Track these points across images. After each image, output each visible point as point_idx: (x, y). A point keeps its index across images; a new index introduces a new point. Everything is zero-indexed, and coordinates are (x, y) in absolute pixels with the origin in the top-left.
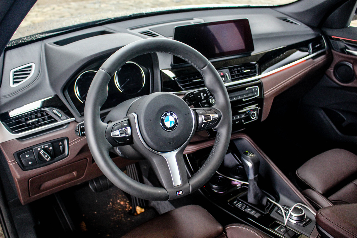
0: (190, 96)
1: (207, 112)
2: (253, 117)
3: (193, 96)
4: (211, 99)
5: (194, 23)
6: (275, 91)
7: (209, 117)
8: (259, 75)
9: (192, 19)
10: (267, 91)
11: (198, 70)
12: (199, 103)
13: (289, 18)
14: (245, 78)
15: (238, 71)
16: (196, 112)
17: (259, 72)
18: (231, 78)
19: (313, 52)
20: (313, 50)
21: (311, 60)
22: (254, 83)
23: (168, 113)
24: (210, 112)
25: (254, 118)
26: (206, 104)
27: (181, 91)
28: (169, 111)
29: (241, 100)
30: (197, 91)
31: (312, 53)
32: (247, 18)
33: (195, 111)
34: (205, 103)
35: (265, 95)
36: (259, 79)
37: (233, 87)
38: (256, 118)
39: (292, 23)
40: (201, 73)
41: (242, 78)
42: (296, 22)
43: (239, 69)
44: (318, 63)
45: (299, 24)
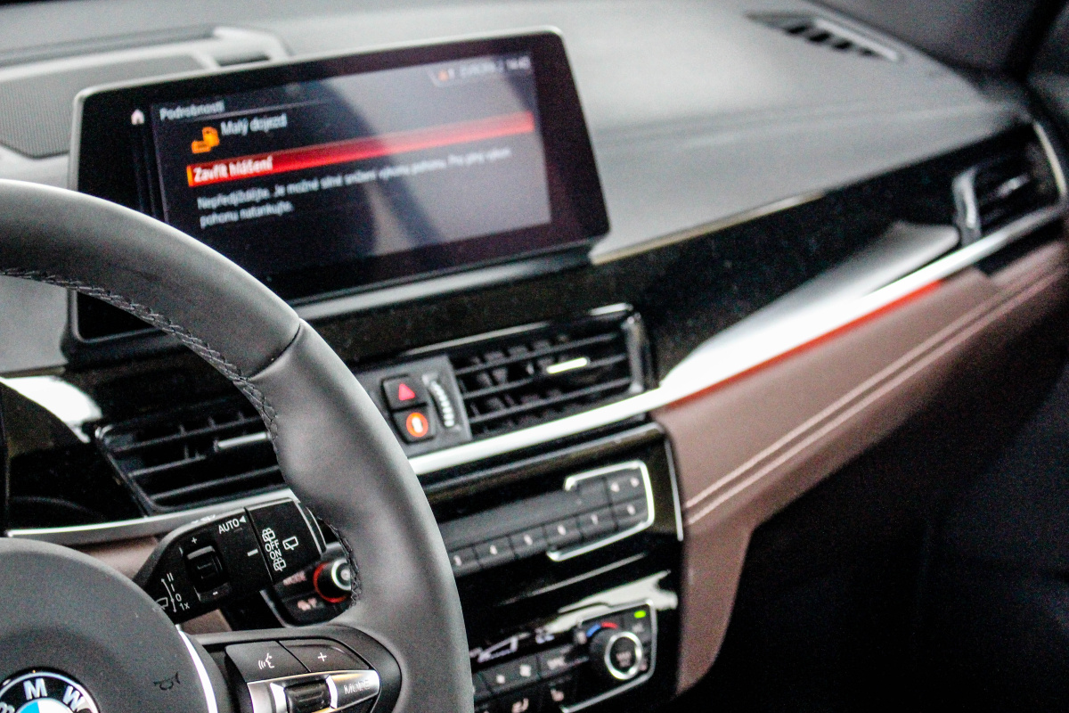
0: (191, 556)
1: (306, 655)
2: (623, 664)
3: (209, 549)
4: (336, 564)
5: (223, 64)
6: (756, 492)
7: (321, 686)
8: (646, 387)
9: (207, 36)
10: (704, 494)
11: (233, 377)
12: (263, 593)
13: (825, 19)
14: (559, 410)
15: (515, 371)
16: (228, 659)
17: (645, 372)
18: (470, 414)
19: (987, 228)
20: (982, 211)
21: (975, 277)
22: (618, 439)
23: (33, 680)
24: (322, 657)
25: (625, 670)
26: (306, 600)
27: (139, 516)
28: (38, 669)
29: (540, 558)
30: (238, 516)
31: (977, 231)
32: (556, 30)
33: (222, 654)
34: (302, 591)
35: (692, 520)
36: (648, 417)
37: (481, 474)
38: (640, 673)
39: (844, 46)
40: (256, 400)
41: (539, 415)
42: (874, 40)
43: (519, 353)
44: (1017, 293)
45: (889, 51)
